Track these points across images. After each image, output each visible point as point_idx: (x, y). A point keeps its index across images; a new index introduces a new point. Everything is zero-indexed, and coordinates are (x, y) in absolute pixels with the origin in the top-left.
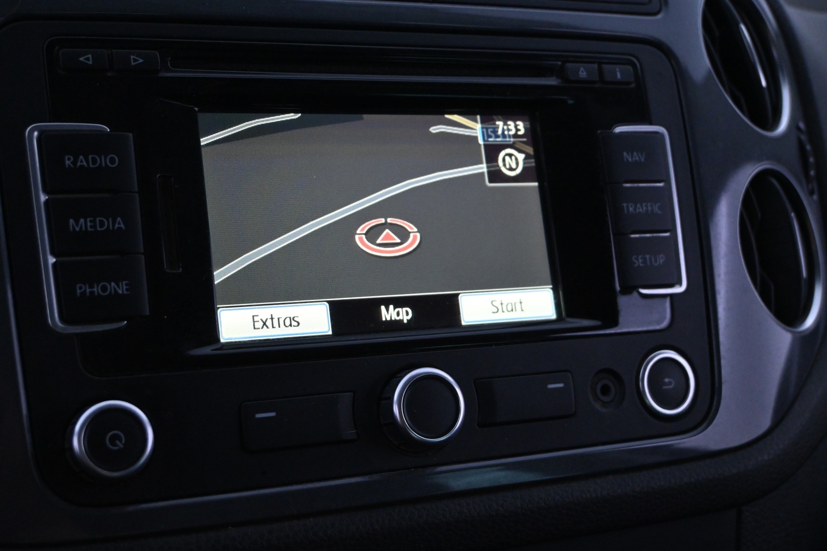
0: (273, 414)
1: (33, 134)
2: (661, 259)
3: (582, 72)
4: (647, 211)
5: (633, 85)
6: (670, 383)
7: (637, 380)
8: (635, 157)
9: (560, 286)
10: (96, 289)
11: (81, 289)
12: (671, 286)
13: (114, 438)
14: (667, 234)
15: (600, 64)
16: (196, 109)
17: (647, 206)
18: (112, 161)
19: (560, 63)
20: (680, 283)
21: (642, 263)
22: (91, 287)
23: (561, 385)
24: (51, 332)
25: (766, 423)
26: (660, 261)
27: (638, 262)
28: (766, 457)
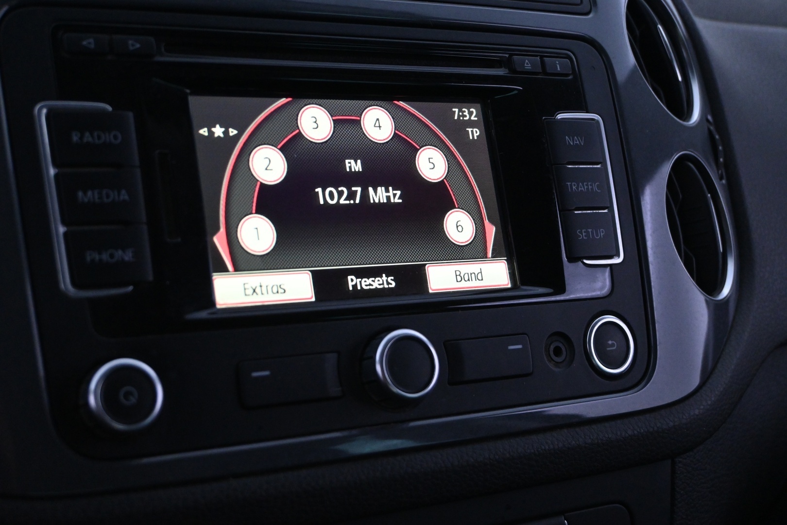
0: (266, 373)
1: (41, 113)
2: (602, 233)
3: (527, 64)
4: (588, 189)
5: (570, 77)
6: (613, 345)
7: (585, 343)
8: (576, 141)
9: (515, 258)
10: (105, 257)
11: (91, 256)
12: (610, 257)
13: (127, 395)
14: (606, 211)
15: (542, 57)
16: (188, 91)
17: (587, 185)
18: (115, 137)
19: (507, 56)
20: (619, 256)
21: (585, 236)
22: (100, 253)
23: (520, 347)
24: (63, 296)
25: (696, 381)
26: (600, 235)
27: (582, 235)
28: (697, 412)
